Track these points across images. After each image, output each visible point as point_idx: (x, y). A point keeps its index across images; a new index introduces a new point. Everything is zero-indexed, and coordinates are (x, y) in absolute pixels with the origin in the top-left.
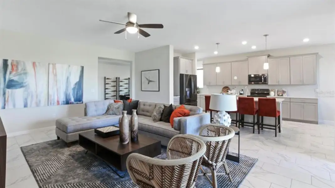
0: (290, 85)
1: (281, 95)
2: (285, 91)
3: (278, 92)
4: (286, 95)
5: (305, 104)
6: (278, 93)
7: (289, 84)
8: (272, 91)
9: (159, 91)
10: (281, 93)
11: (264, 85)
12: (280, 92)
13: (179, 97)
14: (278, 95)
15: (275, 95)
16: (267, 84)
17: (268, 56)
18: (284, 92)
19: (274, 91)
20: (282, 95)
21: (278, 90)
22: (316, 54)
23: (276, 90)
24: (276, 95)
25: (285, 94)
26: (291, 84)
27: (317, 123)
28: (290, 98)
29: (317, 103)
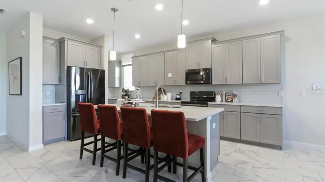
0: (243, 85)
1: (230, 100)
2: (237, 95)
3: (226, 96)
4: (238, 101)
5: (263, 116)
6: (227, 98)
7: (242, 83)
8: (218, 95)
9: (21, 94)
10: (230, 98)
11: (207, 85)
12: (229, 96)
13: (65, 104)
14: (226, 101)
15: (222, 101)
16: (211, 83)
17: (212, 41)
18: (234, 96)
19: (220, 94)
20: (232, 101)
21: (226, 93)
22: (282, 33)
23: (224, 92)
24: (224, 100)
25: (236, 100)
26: (244, 83)
27: (280, 148)
28: (241, 106)
29: (281, 115)
